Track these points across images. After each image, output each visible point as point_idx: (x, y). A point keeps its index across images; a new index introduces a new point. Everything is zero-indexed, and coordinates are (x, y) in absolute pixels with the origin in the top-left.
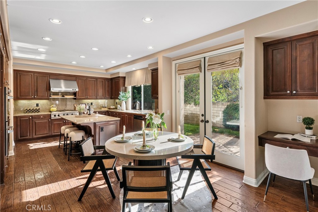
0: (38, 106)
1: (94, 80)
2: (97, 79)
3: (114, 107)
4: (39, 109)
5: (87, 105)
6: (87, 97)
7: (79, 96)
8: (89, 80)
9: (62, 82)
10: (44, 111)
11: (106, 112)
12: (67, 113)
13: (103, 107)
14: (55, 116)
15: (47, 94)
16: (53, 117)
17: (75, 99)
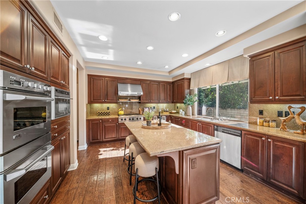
0: (109, 109)
1: (157, 84)
2: (159, 82)
3: (175, 111)
4: (109, 112)
5: (150, 109)
6: (150, 101)
7: (143, 100)
8: (153, 84)
9: (129, 87)
10: (114, 114)
11: (168, 117)
12: (133, 117)
13: (165, 111)
14: (122, 120)
15: (116, 98)
16: (120, 120)
17: (140, 103)
